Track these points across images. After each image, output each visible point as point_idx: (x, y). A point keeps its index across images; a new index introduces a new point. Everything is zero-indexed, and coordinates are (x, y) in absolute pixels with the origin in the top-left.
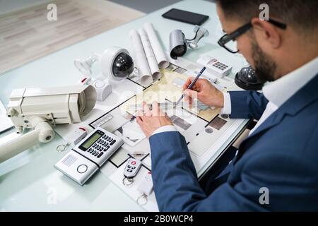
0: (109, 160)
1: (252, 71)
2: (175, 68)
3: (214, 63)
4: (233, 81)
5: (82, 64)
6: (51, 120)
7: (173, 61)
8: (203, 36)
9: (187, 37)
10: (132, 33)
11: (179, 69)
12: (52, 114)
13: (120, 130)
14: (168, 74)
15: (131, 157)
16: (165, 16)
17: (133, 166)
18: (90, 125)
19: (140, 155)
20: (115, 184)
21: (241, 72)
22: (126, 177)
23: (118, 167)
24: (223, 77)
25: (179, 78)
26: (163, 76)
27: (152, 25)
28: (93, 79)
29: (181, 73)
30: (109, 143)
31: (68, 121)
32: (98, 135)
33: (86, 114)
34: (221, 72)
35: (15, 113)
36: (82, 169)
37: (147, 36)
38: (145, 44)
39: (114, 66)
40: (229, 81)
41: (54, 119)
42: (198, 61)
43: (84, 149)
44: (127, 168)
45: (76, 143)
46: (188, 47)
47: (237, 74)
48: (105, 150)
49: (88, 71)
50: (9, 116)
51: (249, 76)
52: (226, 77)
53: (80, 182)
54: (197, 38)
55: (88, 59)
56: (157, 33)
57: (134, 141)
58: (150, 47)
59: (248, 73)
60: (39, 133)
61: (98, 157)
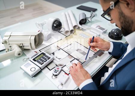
0: (46, 66)
1: (117, 31)
2: (81, 29)
3: (99, 27)
4: (108, 35)
5: (39, 24)
6: (21, 47)
7: (80, 26)
8: (94, 16)
9: (87, 16)
10: (63, 13)
11: (82, 29)
12: (22, 44)
13: (53, 54)
14: (77, 31)
15: (57, 66)
16: (78, 8)
17: (58, 70)
18: (39, 51)
19: (62, 65)
20: (48, 78)
21: (111, 32)
22: (54, 75)
23: (50, 70)
24: (103, 34)
25: (82, 33)
26: (75, 32)
27: (72, 11)
28: (43, 31)
29: (84, 31)
30: (47, 59)
31: (30, 48)
32: (42, 55)
33: (39, 46)
34: (102, 31)
35: (5, 42)
36: (33, 69)
37: (69, 15)
38: (68, 18)
39: (53, 26)
40: (106, 35)
41: (23, 46)
42: (92, 26)
43: (35, 61)
44: (55, 71)
45: (32, 58)
46: (87, 21)
47: (110, 32)
48: (45, 62)
49: (42, 28)
50: (3, 43)
51: (115, 33)
52: (104, 34)
53: (31, 76)
54: (92, 17)
55: (42, 22)
56: (74, 15)
57: (59, 59)
58: (70, 19)
59: (115, 32)
60: (15, 51)
61: (41, 64)
